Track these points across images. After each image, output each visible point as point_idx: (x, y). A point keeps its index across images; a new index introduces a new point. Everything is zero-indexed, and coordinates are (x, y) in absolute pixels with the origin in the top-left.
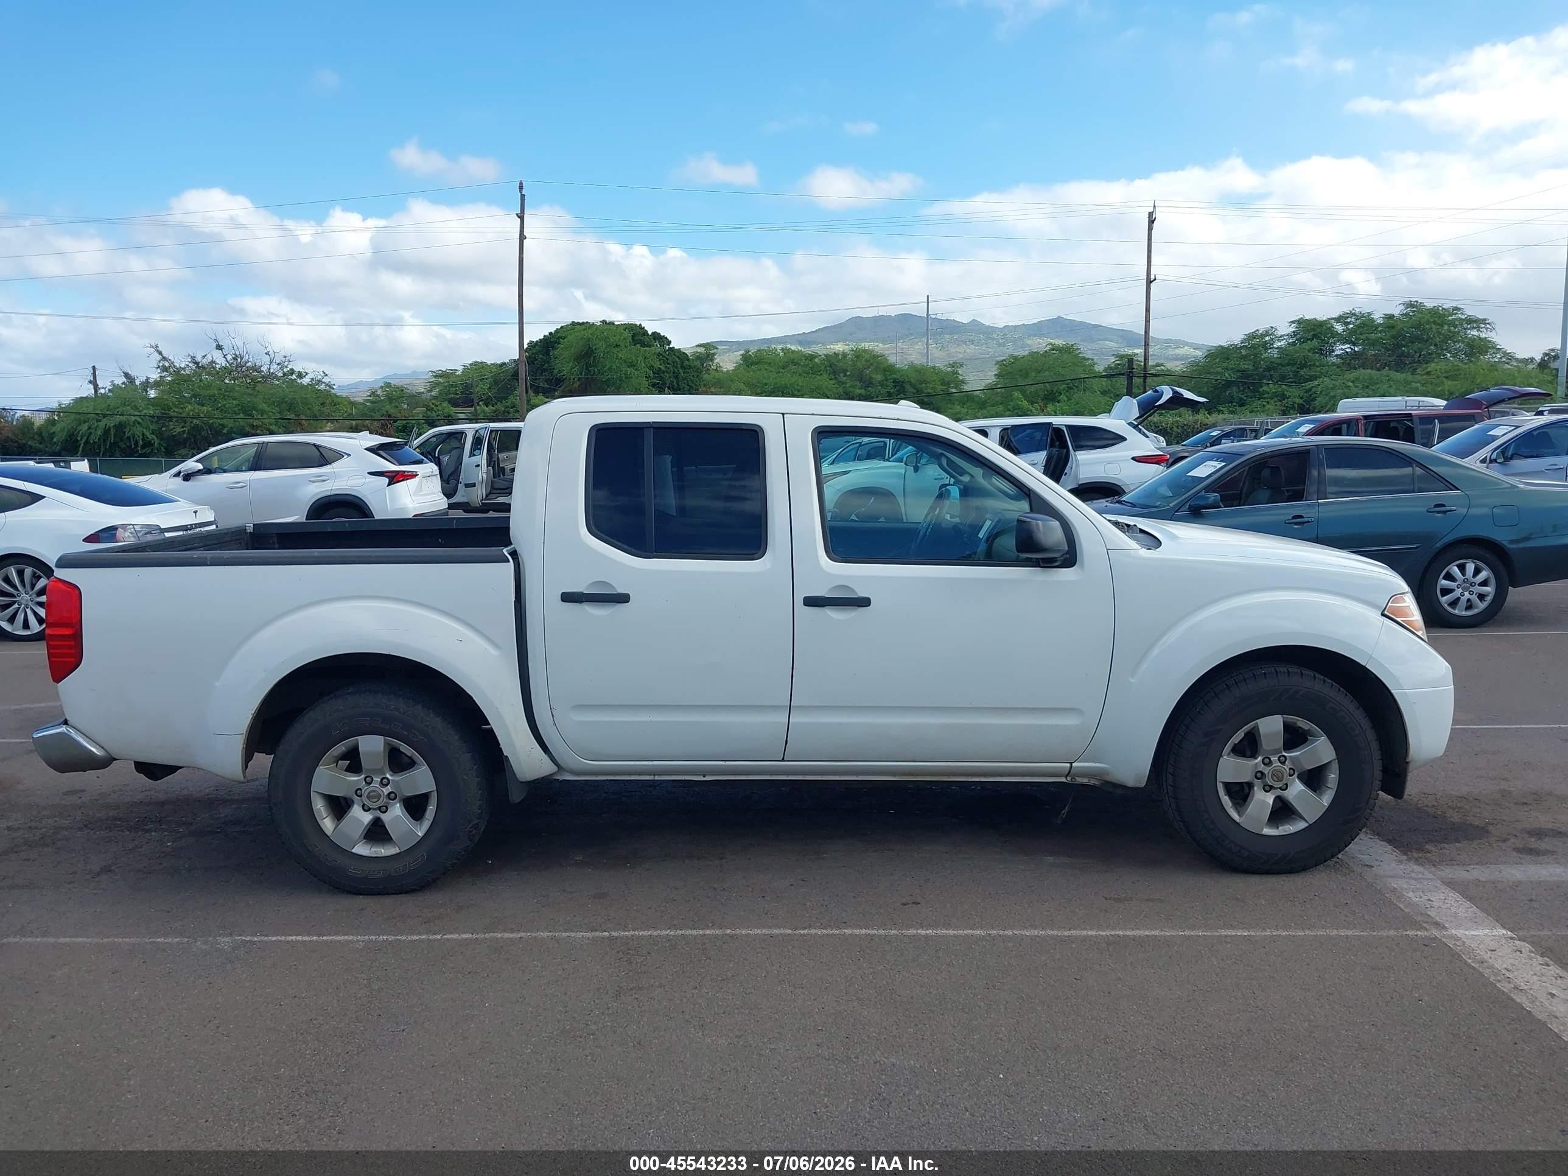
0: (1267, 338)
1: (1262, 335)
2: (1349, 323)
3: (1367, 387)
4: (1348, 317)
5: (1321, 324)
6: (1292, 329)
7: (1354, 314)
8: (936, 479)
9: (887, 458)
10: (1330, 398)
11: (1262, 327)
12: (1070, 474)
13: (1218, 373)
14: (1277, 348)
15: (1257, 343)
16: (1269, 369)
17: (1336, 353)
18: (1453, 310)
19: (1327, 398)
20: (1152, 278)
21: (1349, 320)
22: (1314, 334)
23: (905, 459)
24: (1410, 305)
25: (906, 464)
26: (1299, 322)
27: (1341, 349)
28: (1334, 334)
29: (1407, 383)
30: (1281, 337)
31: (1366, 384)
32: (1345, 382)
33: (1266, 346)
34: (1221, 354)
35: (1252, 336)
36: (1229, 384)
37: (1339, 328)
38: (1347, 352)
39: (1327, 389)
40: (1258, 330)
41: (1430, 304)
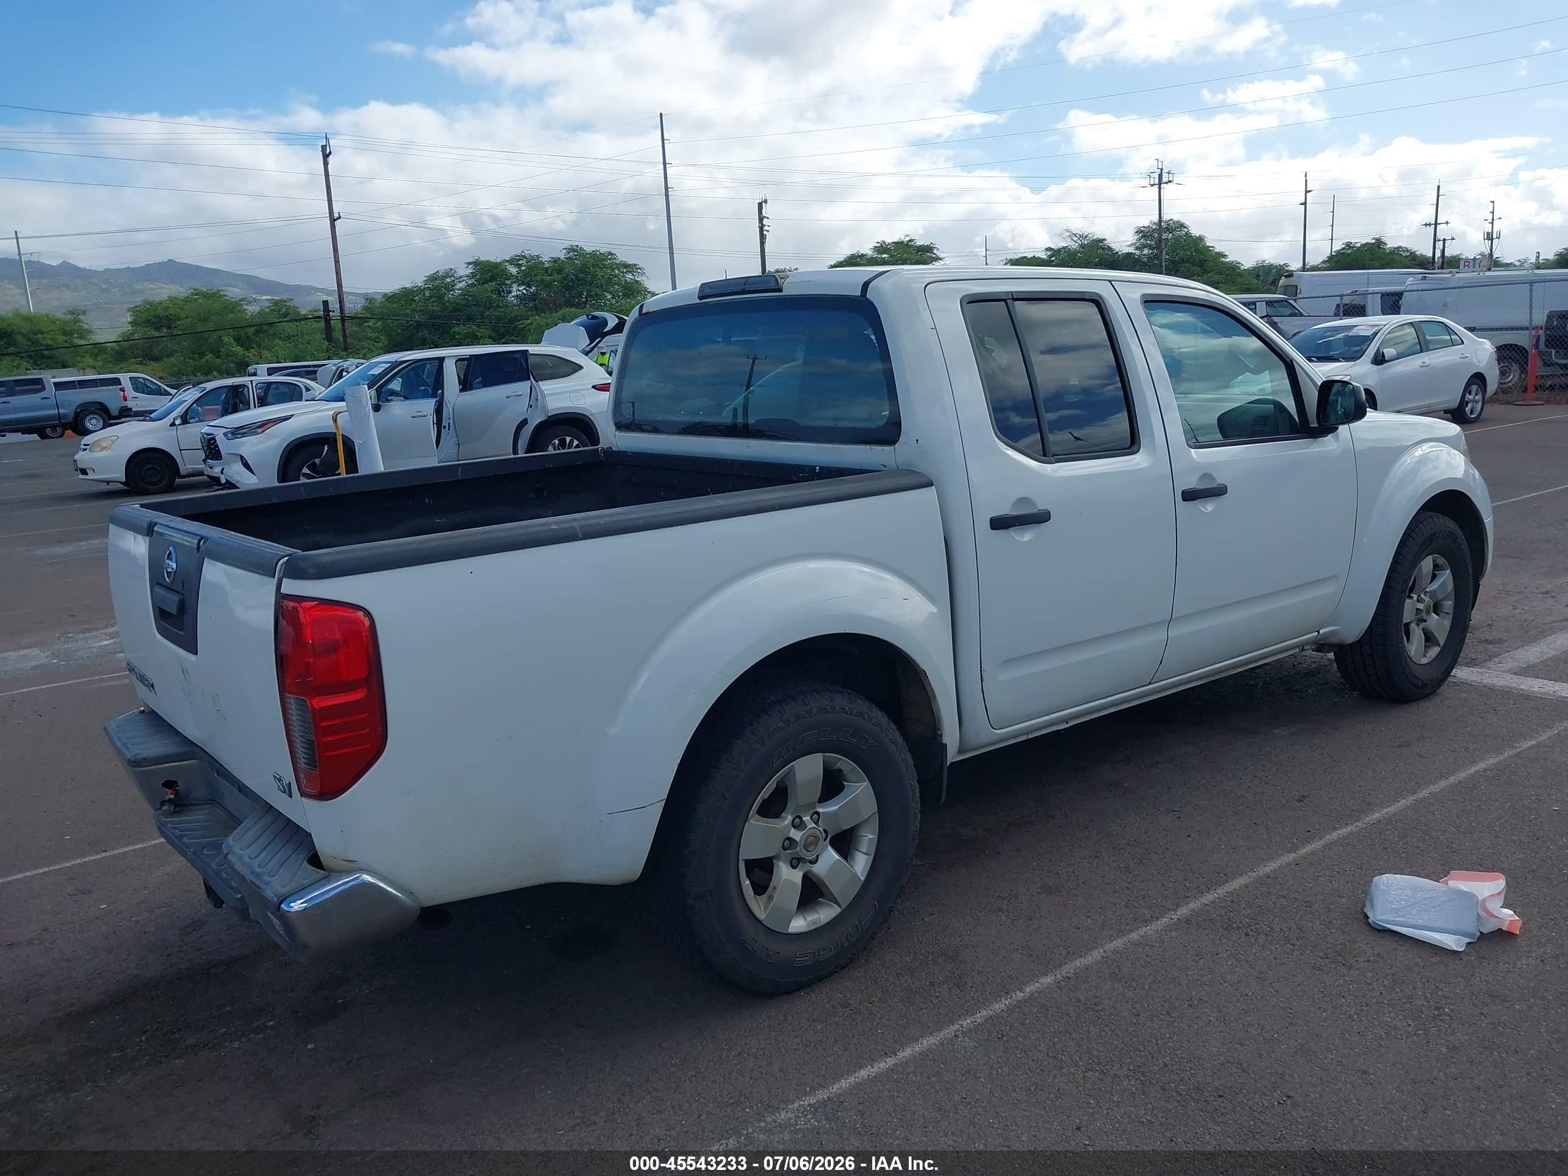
0: (448, 280)
1: (442, 276)
2: (521, 265)
4: (520, 260)
5: (497, 265)
6: (470, 270)
7: (524, 257)
8: (413, 417)
11: (442, 268)
12: (537, 406)
13: (407, 315)
14: (459, 290)
15: (439, 284)
16: (455, 310)
17: (513, 294)
18: (608, 255)
20: (336, 215)
21: (521, 262)
22: (492, 275)
24: (572, 249)
26: (476, 263)
27: (517, 290)
28: (510, 276)
30: (460, 278)
33: (450, 287)
34: (406, 296)
35: (433, 278)
36: (419, 326)
37: (514, 270)
38: (523, 293)
40: (438, 272)
41: (588, 249)
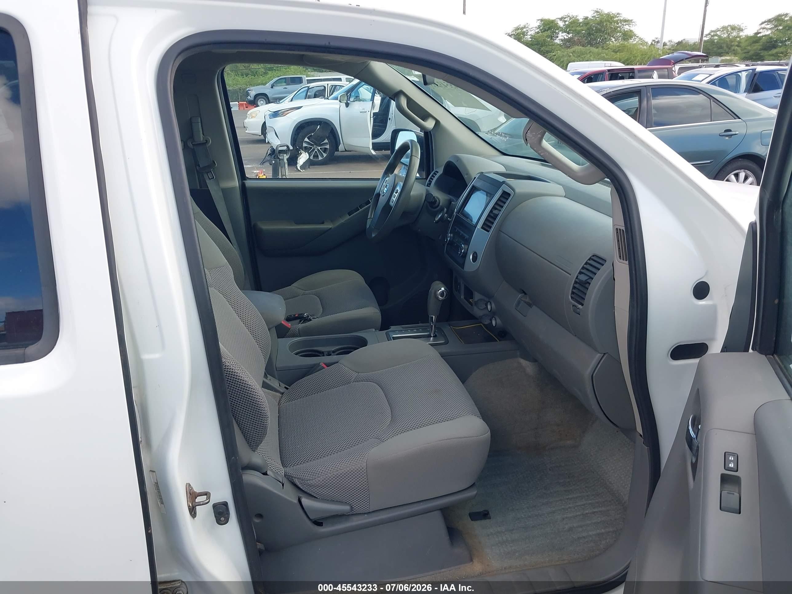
2: (566, 21)
3: (579, 56)
4: (566, 18)
7: (569, 16)
8: (361, 112)
9: (326, 97)
10: (560, 63)
17: (559, 38)
19: (559, 62)
22: (549, 27)
23: (339, 98)
25: (340, 101)
27: (562, 36)
28: (558, 27)
29: (599, 54)
31: (579, 55)
32: (569, 53)
35: (517, 28)
37: (561, 24)
38: (565, 38)
39: (559, 57)
40: (520, 25)
41: (606, 11)
